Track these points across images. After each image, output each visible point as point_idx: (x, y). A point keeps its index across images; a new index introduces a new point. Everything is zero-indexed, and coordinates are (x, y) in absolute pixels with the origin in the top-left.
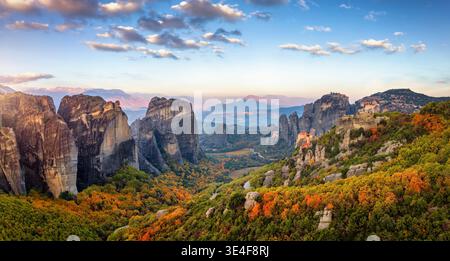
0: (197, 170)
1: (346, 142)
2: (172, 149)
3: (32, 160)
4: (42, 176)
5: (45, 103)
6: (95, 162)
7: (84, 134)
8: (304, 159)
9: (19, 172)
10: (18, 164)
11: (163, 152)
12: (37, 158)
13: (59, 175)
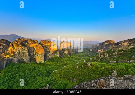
0: (72, 57)
1: (116, 53)
2: (66, 52)
3: (32, 54)
4: (35, 58)
5: (36, 41)
6: (48, 55)
7: (46, 49)
8: (101, 56)
9: (28, 57)
10: (28, 55)
11: (64, 53)
12: (34, 54)
13: (39, 58)
